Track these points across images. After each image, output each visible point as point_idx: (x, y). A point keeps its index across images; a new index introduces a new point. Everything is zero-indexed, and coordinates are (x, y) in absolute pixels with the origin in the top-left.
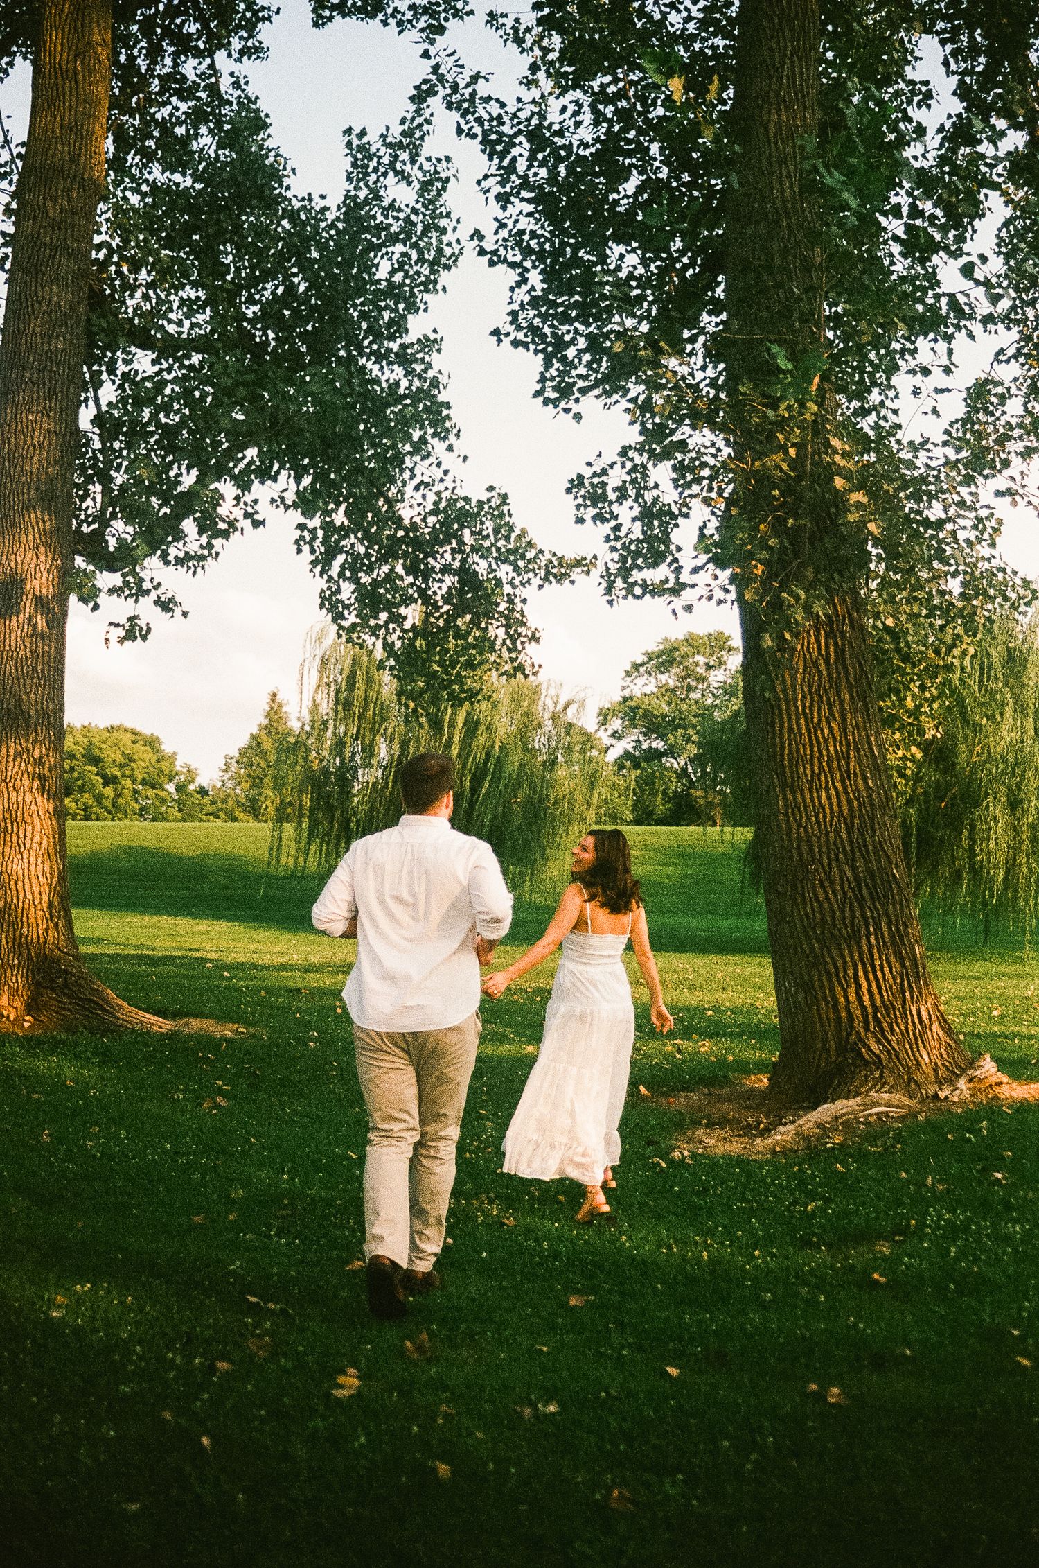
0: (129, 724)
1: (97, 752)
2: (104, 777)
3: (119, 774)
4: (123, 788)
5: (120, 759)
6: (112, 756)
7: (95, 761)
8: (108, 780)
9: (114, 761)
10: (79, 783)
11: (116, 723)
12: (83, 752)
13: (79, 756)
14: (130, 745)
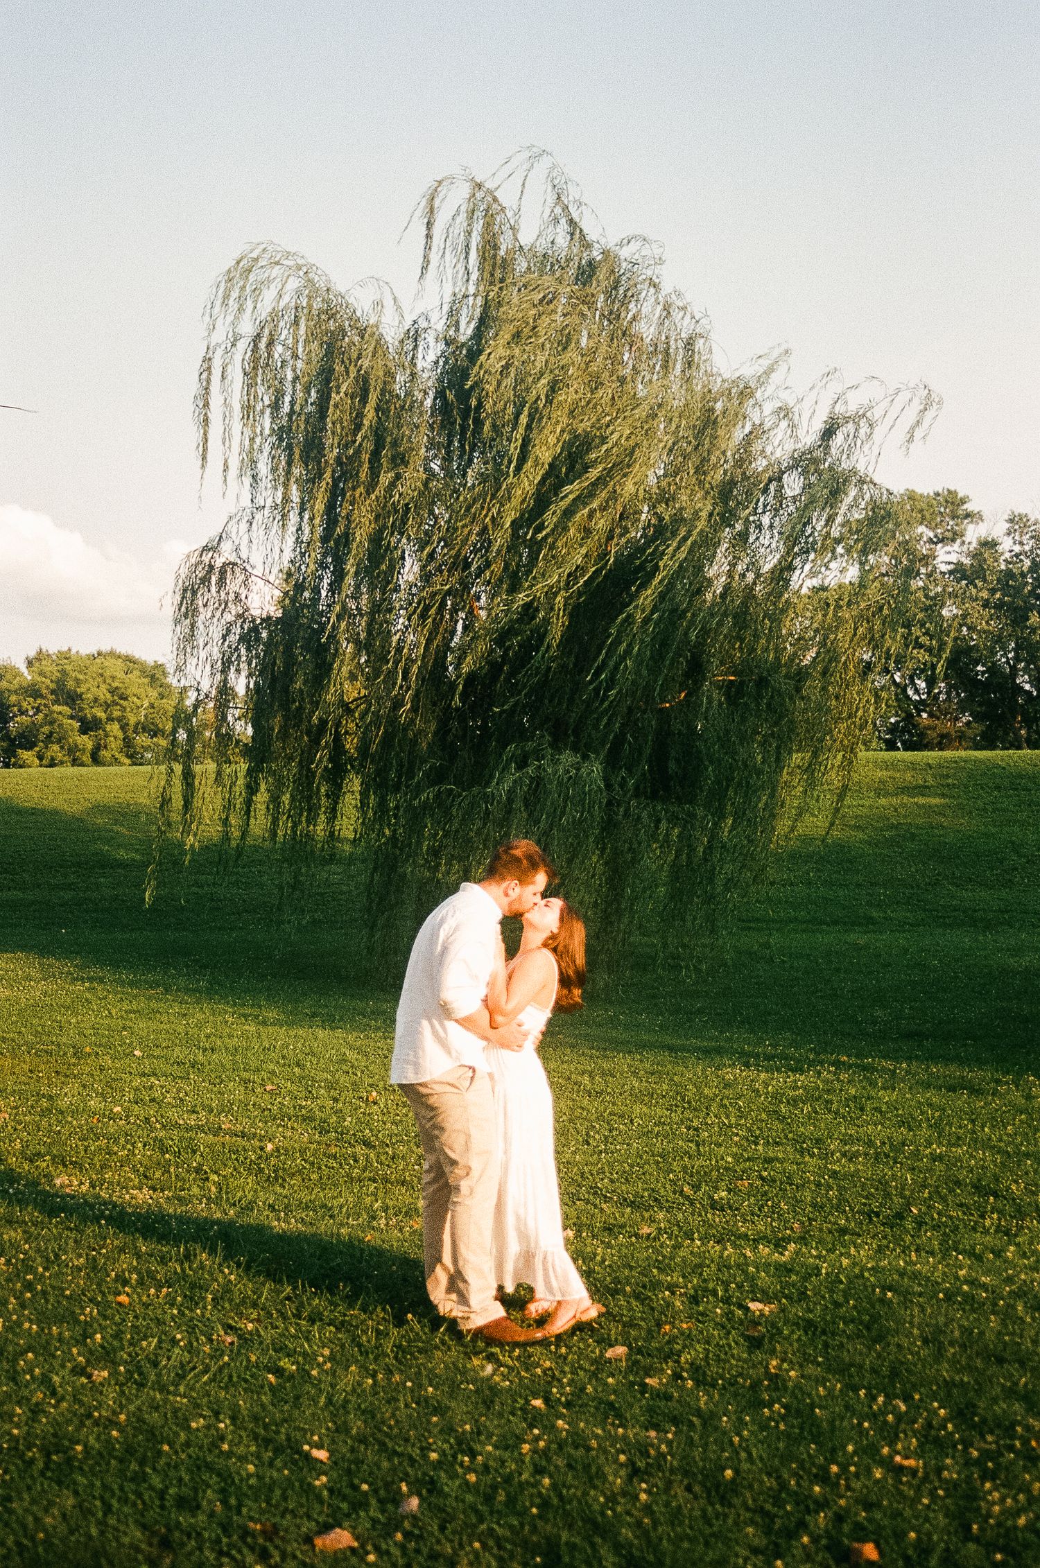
0: (122, 649)
1: (71, 684)
2: (82, 720)
3: (103, 716)
4: (107, 736)
5: (103, 694)
6: (93, 690)
7: (72, 699)
8: (87, 726)
9: (96, 700)
10: (46, 729)
11: (105, 648)
12: (53, 686)
13: (44, 691)
14: (120, 675)
